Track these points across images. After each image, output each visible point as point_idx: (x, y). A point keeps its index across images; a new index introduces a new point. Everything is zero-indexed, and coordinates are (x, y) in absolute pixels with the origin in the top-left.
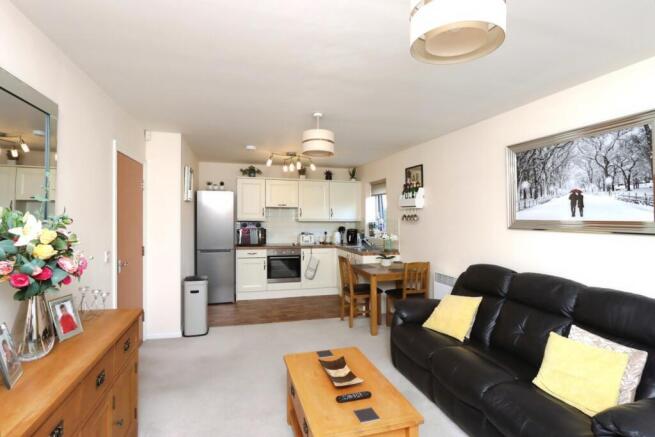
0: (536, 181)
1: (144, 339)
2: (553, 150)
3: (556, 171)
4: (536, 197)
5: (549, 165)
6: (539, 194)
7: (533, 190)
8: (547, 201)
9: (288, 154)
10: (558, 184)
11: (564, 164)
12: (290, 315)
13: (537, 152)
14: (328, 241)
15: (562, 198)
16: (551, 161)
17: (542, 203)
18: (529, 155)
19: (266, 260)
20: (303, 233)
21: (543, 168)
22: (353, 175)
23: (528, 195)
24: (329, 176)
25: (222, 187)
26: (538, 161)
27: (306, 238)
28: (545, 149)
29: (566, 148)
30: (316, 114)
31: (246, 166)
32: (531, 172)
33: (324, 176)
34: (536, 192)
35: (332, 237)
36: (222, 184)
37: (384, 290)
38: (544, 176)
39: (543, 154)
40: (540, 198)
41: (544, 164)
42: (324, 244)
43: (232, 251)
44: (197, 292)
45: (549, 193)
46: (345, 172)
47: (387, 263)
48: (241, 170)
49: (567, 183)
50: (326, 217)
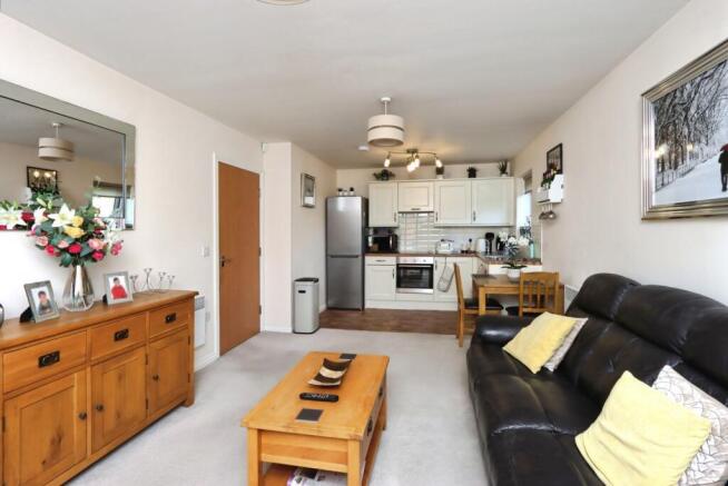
0: (676, 141)
1: (261, 330)
2: (698, 85)
3: (703, 118)
4: (676, 168)
5: (692, 111)
6: (680, 159)
7: (673, 155)
8: (690, 170)
9: (408, 152)
10: (704, 140)
11: (713, 104)
12: (405, 326)
13: (678, 94)
14: (472, 249)
15: (709, 162)
16: (695, 102)
17: (683, 175)
18: (669, 101)
19: (395, 268)
20: (442, 240)
21: (686, 117)
22: (503, 170)
23: (667, 165)
24: (472, 173)
25: (352, 193)
26: (679, 108)
27: (444, 245)
28: (688, 86)
29: (716, 76)
30: (384, 99)
31: (379, 170)
32: (671, 128)
33: (467, 173)
34: (676, 158)
35: (476, 245)
36: (352, 190)
37: (505, 306)
38: (686, 131)
39: (685, 94)
40: (681, 168)
41: (687, 110)
42: (466, 253)
43: (360, 258)
44: (304, 292)
45: (693, 156)
46: (494, 167)
47: (514, 274)
48: (375, 174)
49: (716, 136)
50: (468, 222)
